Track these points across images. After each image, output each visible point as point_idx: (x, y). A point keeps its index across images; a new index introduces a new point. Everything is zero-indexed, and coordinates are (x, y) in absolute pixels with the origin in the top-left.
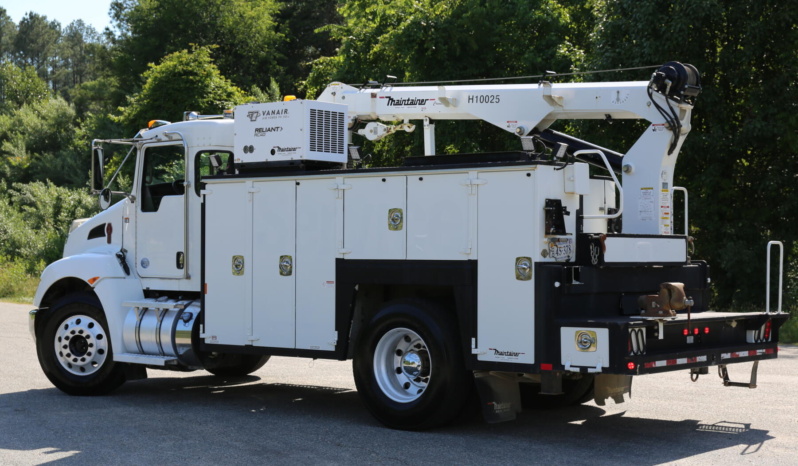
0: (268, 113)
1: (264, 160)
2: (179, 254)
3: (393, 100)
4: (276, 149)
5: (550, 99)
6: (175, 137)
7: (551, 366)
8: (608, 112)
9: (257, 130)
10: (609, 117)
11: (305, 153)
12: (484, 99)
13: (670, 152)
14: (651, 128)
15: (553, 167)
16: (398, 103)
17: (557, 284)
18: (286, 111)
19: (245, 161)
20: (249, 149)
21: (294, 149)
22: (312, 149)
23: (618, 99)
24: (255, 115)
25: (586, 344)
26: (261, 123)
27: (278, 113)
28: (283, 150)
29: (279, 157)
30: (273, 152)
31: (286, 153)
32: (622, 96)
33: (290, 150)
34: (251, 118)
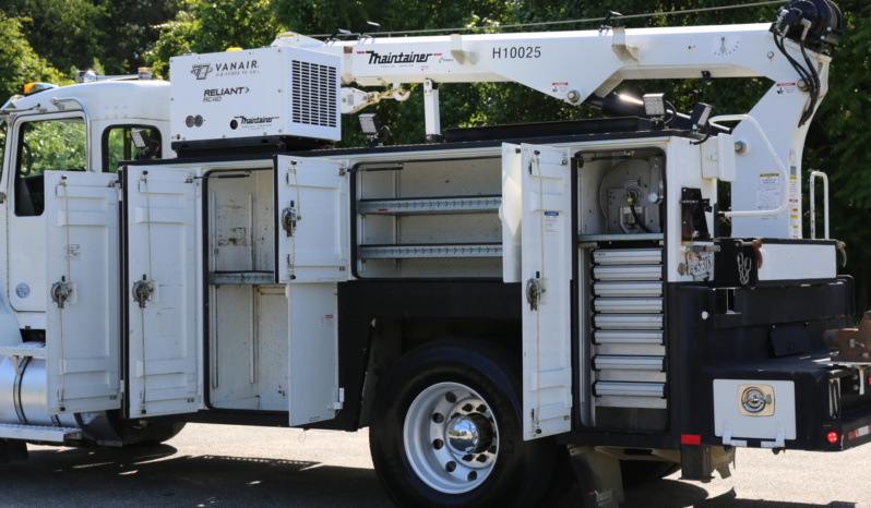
0: (226, 67)
1: (220, 137)
3: (377, 56)
4: (239, 121)
5: (622, 50)
6: (68, 106)
7: (698, 438)
8: (706, 68)
9: (207, 92)
10: (706, 74)
11: (285, 126)
12: (517, 52)
13: (802, 122)
14: (774, 89)
15: (688, 140)
16: (386, 60)
17: (705, 315)
18: (254, 64)
19: (189, 138)
20: (196, 121)
21: (269, 120)
22: (296, 120)
23: (723, 50)
24: (204, 70)
25: (754, 405)
26: (214, 81)
27: (242, 66)
28: (250, 122)
29: (243, 132)
30: (234, 125)
31: (255, 125)
32: (729, 45)
33: (262, 121)
34: (198, 74)
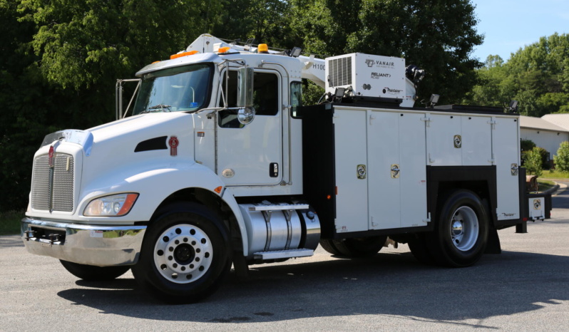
0: (381, 63)
1: (378, 96)
2: (272, 166)
4: (386, 90)
7: (526, 219)
9: (372, 73)
18: (392, 64)
19: (364, 95)
20: (367, 87)
21: (399, 91)
24: (371, 63)
26: (376, 69)
27: (387, 64)
28: (391, 91)
29: (388, 95)
30: (384, 91)
31: (394, 93)
33: (396, 91)
34: (368, 64)
